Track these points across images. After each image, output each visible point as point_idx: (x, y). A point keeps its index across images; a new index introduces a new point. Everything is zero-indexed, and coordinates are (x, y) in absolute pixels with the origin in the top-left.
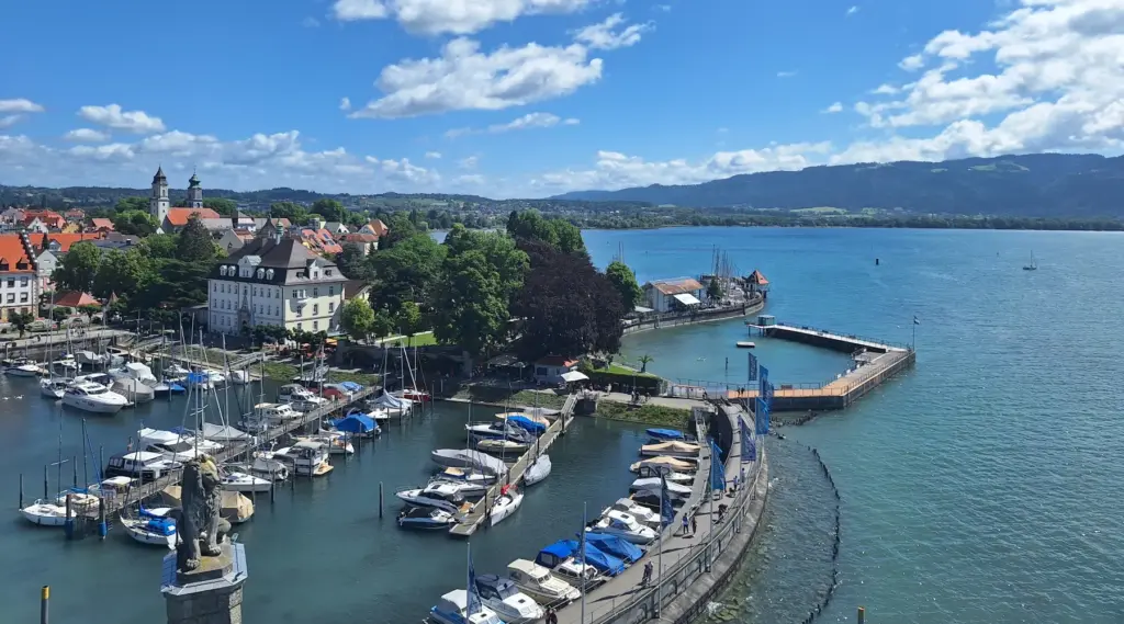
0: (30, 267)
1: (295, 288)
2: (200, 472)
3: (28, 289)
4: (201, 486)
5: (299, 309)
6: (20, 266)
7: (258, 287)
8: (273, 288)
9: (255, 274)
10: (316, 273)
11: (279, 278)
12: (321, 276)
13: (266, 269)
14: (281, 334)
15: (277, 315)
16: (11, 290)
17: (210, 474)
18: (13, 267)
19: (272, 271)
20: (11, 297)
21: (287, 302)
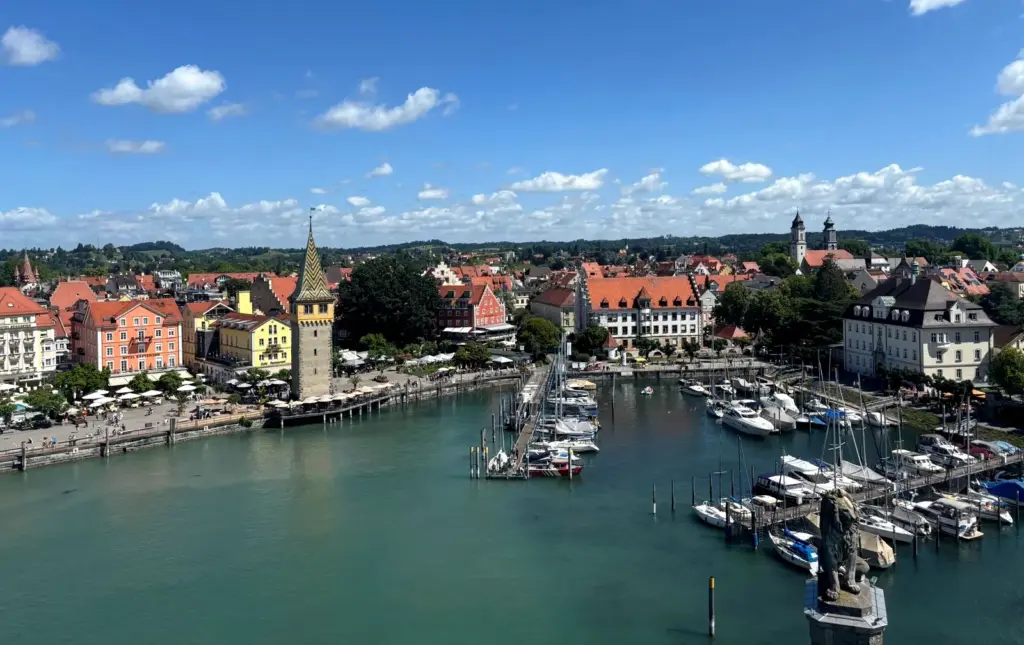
0: (696, 303)
1: (934, 332)
2: (837, 506)
3: (695, 322)
4: (838, 519)
5: (939, 354)
6: (690, 303)
7: (893, 328)
8: (910, 331)
9: (890, 315)
10: (958, 316)
11: (916, 320)
12: (964, 319)
13: (901, 310)
14: (919, 379)
15: (915, 359)
16: (684, 322)
17: (847, 511)
18: (684, 304)
19: (907, 312)
20: (683, 328)
21: (925, 347)
